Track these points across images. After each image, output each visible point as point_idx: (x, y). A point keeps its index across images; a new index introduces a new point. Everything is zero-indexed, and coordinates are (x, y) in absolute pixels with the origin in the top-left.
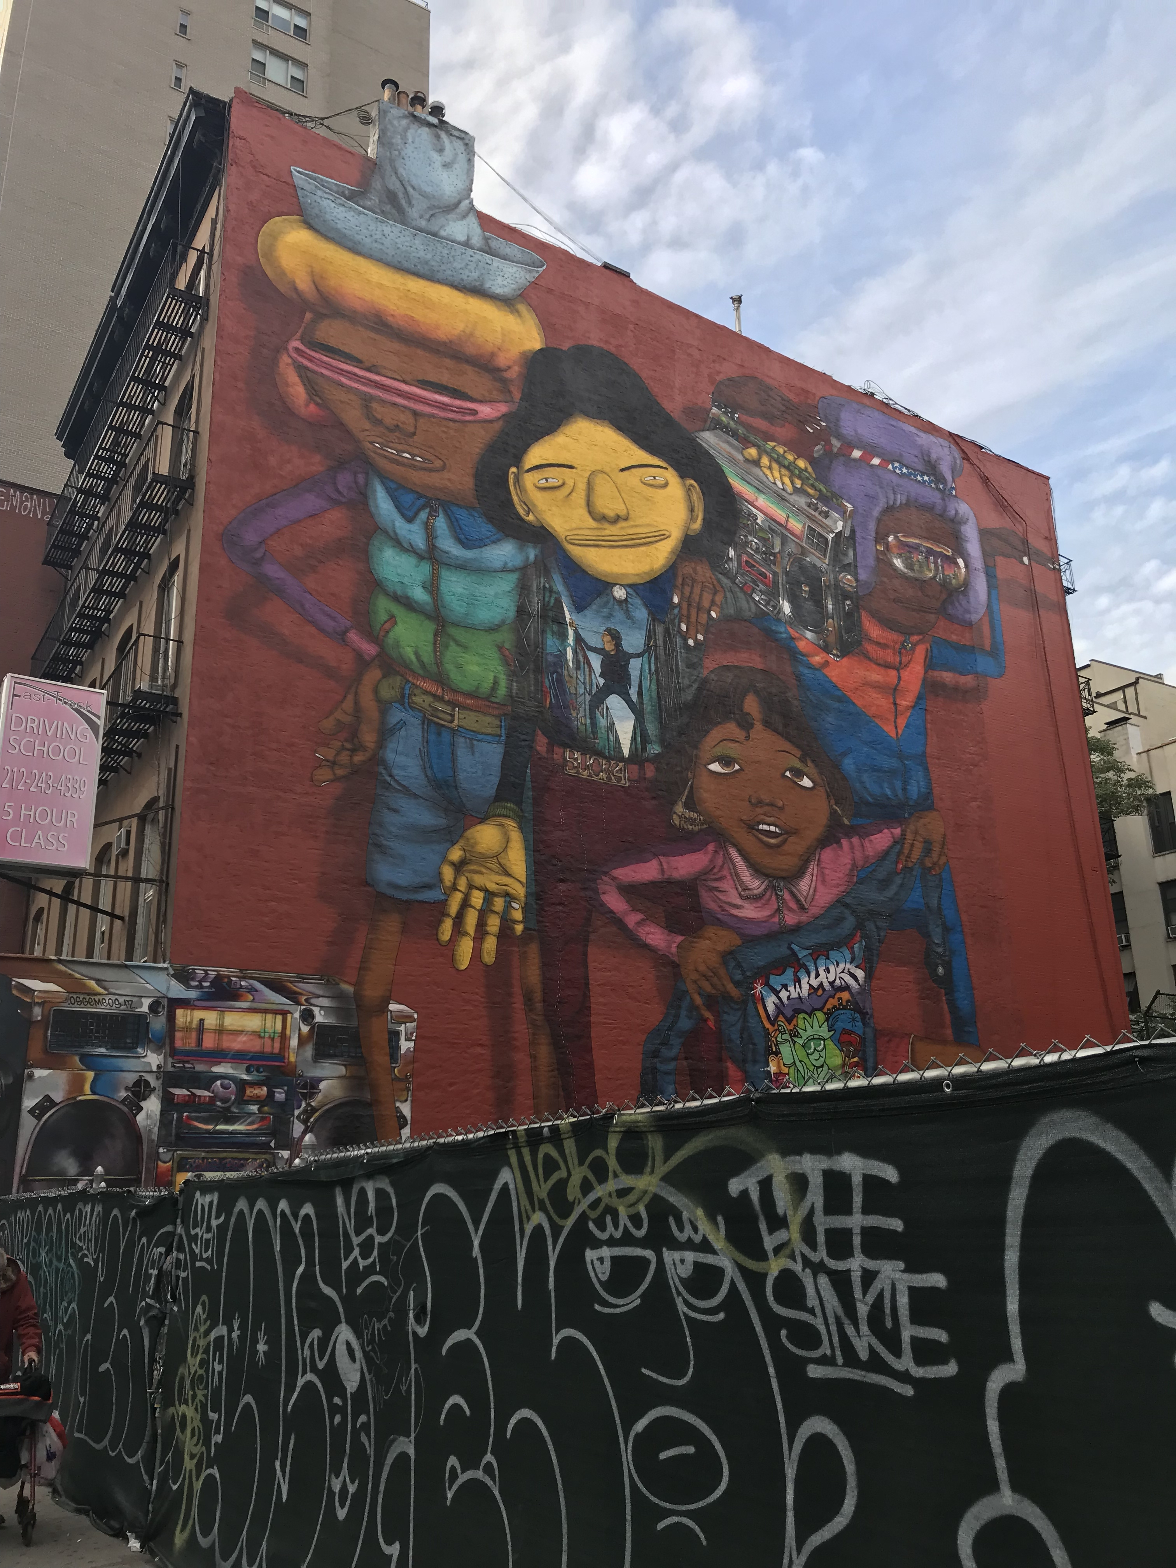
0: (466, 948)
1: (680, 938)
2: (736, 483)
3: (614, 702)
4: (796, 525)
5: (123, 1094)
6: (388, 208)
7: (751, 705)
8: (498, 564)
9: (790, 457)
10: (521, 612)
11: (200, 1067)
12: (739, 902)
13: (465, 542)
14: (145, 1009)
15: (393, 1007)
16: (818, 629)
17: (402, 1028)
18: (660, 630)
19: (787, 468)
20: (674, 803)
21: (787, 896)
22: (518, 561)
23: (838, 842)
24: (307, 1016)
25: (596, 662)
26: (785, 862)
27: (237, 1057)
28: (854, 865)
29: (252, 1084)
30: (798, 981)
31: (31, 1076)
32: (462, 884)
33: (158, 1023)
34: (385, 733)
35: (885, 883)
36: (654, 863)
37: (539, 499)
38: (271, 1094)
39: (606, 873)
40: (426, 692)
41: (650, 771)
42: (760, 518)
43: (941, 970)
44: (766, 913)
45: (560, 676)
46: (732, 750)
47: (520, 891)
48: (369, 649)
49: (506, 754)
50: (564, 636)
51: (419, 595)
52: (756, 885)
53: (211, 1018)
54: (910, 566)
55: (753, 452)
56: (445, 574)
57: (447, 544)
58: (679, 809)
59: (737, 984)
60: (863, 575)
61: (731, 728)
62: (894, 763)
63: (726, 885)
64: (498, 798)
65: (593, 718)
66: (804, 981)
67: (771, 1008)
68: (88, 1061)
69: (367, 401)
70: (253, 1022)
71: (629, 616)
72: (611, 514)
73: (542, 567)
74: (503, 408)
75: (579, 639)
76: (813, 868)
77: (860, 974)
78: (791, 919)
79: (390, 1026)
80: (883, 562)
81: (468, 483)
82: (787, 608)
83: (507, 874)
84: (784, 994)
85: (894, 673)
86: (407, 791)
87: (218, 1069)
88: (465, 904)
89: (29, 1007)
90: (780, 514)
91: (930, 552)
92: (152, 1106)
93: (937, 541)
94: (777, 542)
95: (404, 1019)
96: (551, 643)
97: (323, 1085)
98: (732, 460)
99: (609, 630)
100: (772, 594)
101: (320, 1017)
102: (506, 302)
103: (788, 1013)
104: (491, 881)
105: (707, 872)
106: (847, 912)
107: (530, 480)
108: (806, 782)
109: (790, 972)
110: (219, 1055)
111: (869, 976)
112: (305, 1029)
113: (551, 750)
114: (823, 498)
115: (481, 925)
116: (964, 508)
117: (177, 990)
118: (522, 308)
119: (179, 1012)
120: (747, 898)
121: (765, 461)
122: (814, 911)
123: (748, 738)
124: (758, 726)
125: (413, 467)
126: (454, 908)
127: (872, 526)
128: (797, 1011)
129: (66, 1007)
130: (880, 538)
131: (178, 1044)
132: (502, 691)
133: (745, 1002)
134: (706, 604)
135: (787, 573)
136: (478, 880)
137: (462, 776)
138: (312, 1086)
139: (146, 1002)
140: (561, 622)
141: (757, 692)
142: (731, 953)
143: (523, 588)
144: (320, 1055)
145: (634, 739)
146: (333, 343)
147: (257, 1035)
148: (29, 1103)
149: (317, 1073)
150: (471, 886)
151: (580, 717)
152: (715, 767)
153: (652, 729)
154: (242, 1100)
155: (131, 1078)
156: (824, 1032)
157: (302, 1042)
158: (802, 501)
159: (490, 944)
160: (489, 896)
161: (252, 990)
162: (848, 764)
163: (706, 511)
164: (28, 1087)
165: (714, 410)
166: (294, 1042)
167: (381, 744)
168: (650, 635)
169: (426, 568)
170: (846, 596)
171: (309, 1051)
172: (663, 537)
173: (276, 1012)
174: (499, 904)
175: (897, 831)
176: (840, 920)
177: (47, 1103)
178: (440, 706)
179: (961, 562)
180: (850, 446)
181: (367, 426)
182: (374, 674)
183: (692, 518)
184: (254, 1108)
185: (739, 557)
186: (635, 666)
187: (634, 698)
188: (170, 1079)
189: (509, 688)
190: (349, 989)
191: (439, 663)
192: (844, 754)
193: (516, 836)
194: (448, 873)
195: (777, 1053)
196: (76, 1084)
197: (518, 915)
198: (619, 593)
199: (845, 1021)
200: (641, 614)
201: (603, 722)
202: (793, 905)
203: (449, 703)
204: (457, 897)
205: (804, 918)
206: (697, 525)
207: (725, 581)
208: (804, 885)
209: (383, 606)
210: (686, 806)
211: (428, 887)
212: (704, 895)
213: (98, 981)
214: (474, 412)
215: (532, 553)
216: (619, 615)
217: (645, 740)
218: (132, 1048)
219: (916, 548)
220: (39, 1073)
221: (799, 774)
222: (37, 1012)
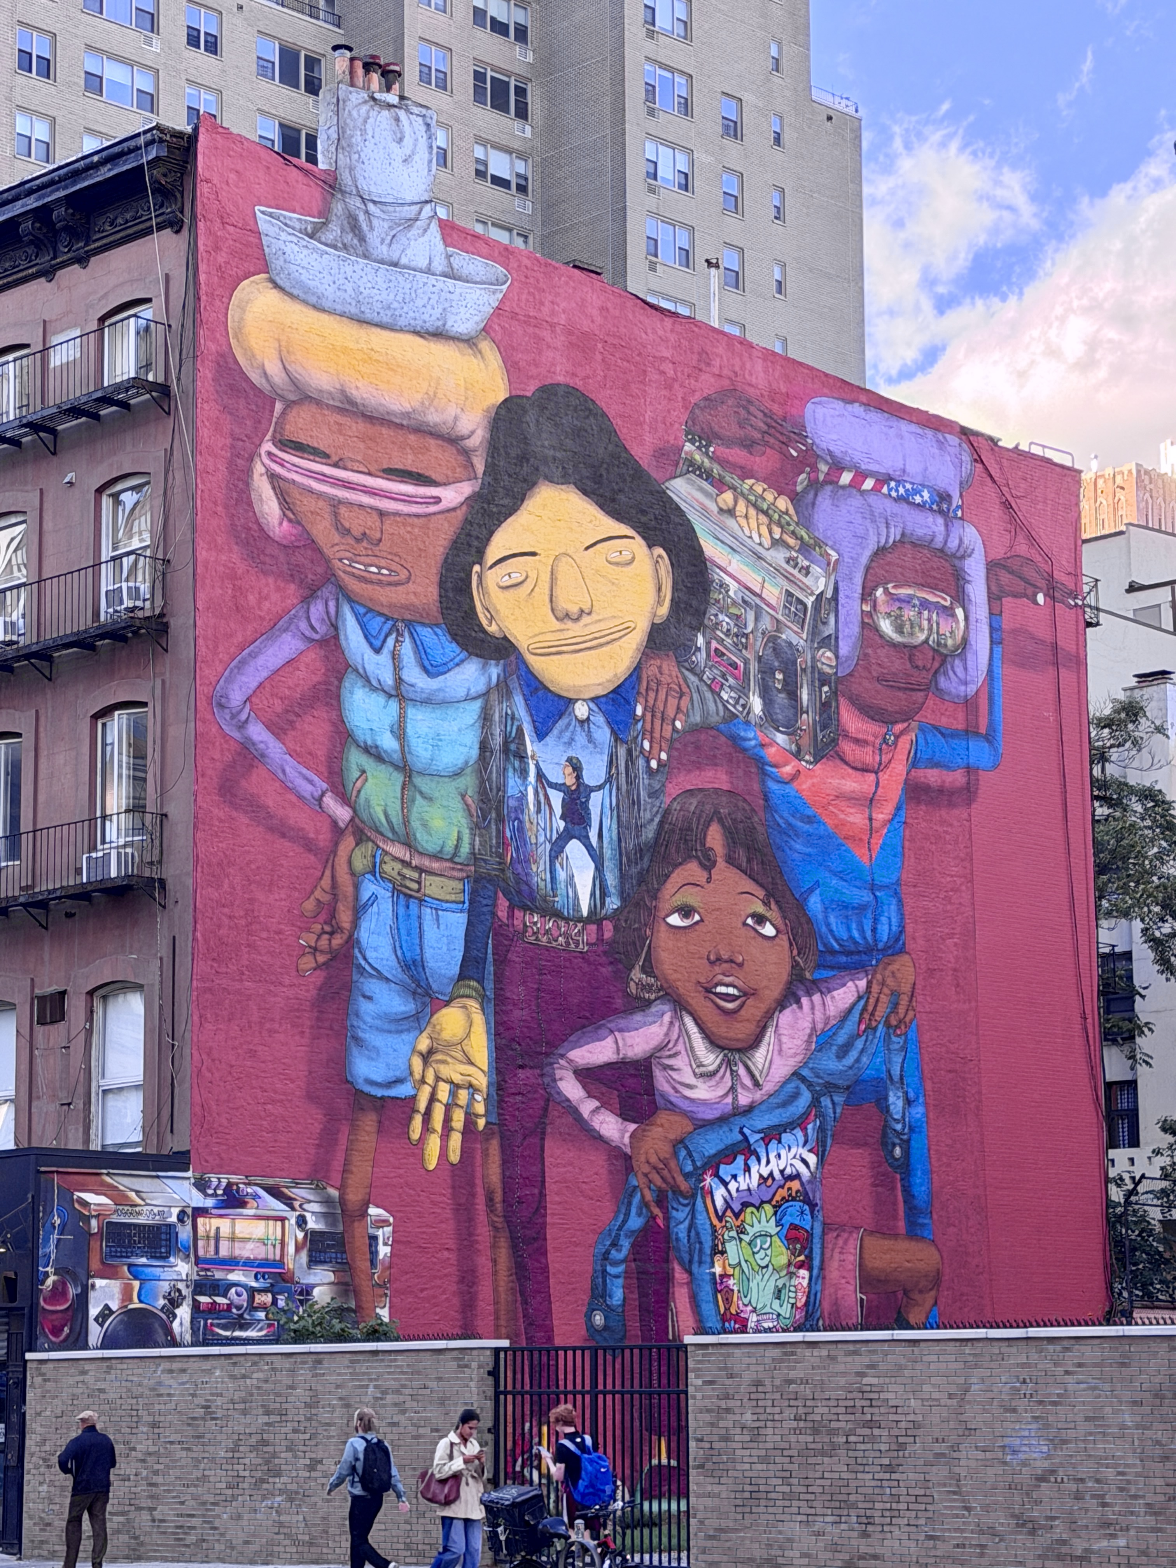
0: (433, 1145)
1: (633, 1127)
3: (574, 848)
4: (773, 593)
5: (162, 1302)
6: (349, 238)
7: (715, 838)
8: (461, 693)
9: (770, 496)
10: (484, 747)
11: (218, 1275)
12: (692, 1080)
13: (431, 670)
14: (174, 1219)
15: (373, 1211)
16: (790, 728)
17: (380, 1233)
18: (622, 752)
19: (765, 513)
20: (631, 968)
21: (742, 1071)
22: (480, 686)
23: (798, 1002)
24: (302, 1222)
25: (557, 798)
26: (741, 1030)
27: (248, 1263)
28: (814, 1029)
29: (260, 1291)
30: (747, 1169)
31: (93, 1286)
32: (430, 1078)
33: (184, 1233)
34: (359, 911)
35: (844, 1051)
36: (610, 1040)
37: (501, 601)
38: (275, 1302)
39: (562, 1056)
40: (395, 859)
41: (608, 926)
42: (733, 586)
43: (898, 1151)
44: (721, 1092)
45: (521, 822)
46: (690, 897)
47: (482, 1081)
48: (342, 814)
49: (470, 923)
50: (523, 773)
51: (388, 743)
52: (710, 1059)
53: (224, 1225)
55: (728, 497)
56: (411, 712)
57: (413, 675)
58: (636, 974)
59: (687, 1176)
60: (844, 650)
61: (692, 870)
62: (866, 897)
63: (679, 1062)
64: (463, 976)
65: (553, 871)
66: (754, 1169)
67: (720, 1203)
68: (135, 1272)
69: (336, 504)
70: (259, 1229)
71: (590, 740)
72: (574, 609)
73: (503, 689)
74: (466, 489)
75: (540, 775)
76: (770, 1035)
77: (812, 1159)
78: (744, 1099)
79: (370, 1231)
80: (869, 627)
81: (433, 592)
82: (757, 704)
83: (471, 1063)
84: (733, 1186)
85: (872, 777)
86: (380, 976)
87: (233, 1277)
88: (433, 1099)
89: (87, 1219)
90: (753, 579)
91: (925, 604)
92: (184, 1312)
93: (933, 587)
94: (751, 616)
95: (381, 1223)
96: (513, 784)
97: (316, 1292)
98: (704, 511)
99: (570, 760)
100: (743, 690)
101: (312, 1224)
102: (469, 342)
103: (737, 1207)
104: (454, 1071)
105: (662, 1047)
106: (803, 1087)
107: (493, 578)
108: (768, 930)
109: (740, 1159)
110: (232, 1263)
111: (821, 1161)
112: (300, 1235)
113: (511, 916)
114: (805, 548)
115: (447, 1119)
116: (971, 535)
117: (197, 1199)
118: (486, 346)
119: (200, 1221)
120: (702, 1075)
121: (741, 508)
122: (769, 1087)
123: (709, 880)
124: (721, 863)
125: (380, 583)
126: (422, 1105)
127: (858, 579)
128: (745, 1205)
129: (115, 1219)
130: (867, 594)
131: (201, 1253)
132: (465, 849)
133: (694, 1196)
134: (671, 712)
135: (760, 659)
136: (445, 1071)
137: (428, 953)
138: (307, 1291)
139: (175, 1211)
140: (522, 757)
141: (721, 821)
142: (682, 1141)
143: (486, 717)
144: (314, 1261)
145: (593, 894)
146: (303, 439)
147: (263, 1242)
148: (94, 1311)
149: (310, 1279)
150: (438, 1079)
151: (539, 871)
152: (675, 920)
153: (611, 879)
154: (252, 1308)
155: (165, 1287)
156: (772, 1228)
157: (298, 1249)
158: (779, 556)
159: (456, 1140)
160: (456, 1087)
161: (256, 1197)
162: (815, 903)
163: (675, 589)
164: (92, 1295)
165: (688, 447)
166: (291, 1249)
167: (356, 923)
168: (612, 762)
169: (394, 705)
170: (824, 680)
171: (304, 1256)
172: (629, 630)
173: (276, 1219)
174: (463, 1096)
175: (862, 984)
176: (796, 1095)
177: (106, 1312)
178: (408, 872)
179: (959, 612)
180: (838, 467)
181: (337, 538)
182: (349, 841)
183: (660, 602)
184: (262, 1315)
185: (708, 643)
186: (596, 802)
187: (594, 840)
188: (199, 1288)
189: (472, 845)
190: (334, 1193)
191: (406, 822)
192: (811, 890)
193: (479, 1019)
194: (417, 1063)
195: (723, 1252)
196: (127, 1294)
197: (480, 1108)
198: (581, 710)
199: (794, 1213)
200: (603, 734)
201: (562, 875)
202: (748, 1082)
203: (417, 868)
204: (426, 1090)
205: (758, 1095)
206: (664, 610)
207: (692, 678)
208: (760, 1056)
209: (355, 759)
210: (643, 970)
211: (399, 1081)
212: (658, 1073)
213: (137, 1192)
214: (438, 500)
215: (495, 671)
216: (581, 738)
217: (604, 894)
218: (165, 1258)
219: (908, 600)
220: (99, 1283)
221: (760, 919)
222: (94, 1223)
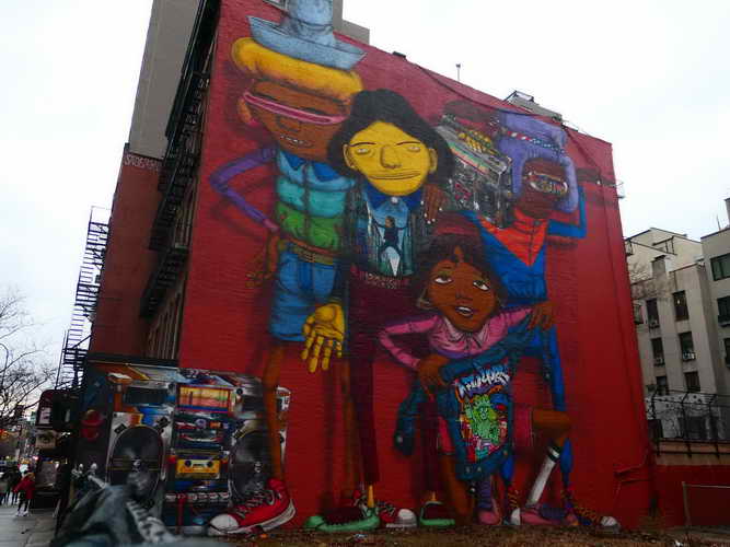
2: (454, 150)
3: (391, 251)
4: (483, 168)
5: (155, 424)
6: (292, 31)
7: (458, 251)
9: (481, 137)
11: (191, 413)
12: (448, 343)
13: (321, 178)
14: (167, 387)
17: (283, 398)
18: (414, 217)
19: (480, 142)
21: (472, 340)
23: (499, 315)
24: (240, 392)
25: (382, 232)
26: (471, 325)
27: (207, 409)
28: (506, 326)
29: (214, 421)
30: (476, 380)
31: (115, 415)
32: (314, 333)
33: (172, 393)
35: (522, 334)
36: (407, 325)
37: (357, 158)
38: (222, 426)
39: (383, 329)
40: (299, 246)
41: (406, 282)
42: (465, 165)
43: (548, 376)
44: (462, 348)
46: (448, 272)
47: (341, 337)
48: (274, 228)
50: (367, 220)
51: (299, 203)
52: (457, 335)
53: (196, 392)
54: (540, 187)
55: (462, 135)
56: (311, 193)
57: (313, 180)
58: (421, 300)
59: (446, 381)
60: (515, 190)
61: (448, 263)
62: (529, 279)
63: (443, 335)
64: (333, 294)
65: (380, 260)
66: (479, 379)
67: (462, 393)
68: (141, 410)
69: (279, 117)
70: (215, 394)
71: (399, 211)
72: (392, 164)
73: (357, 189)
74: (342, 119)
75: (374, 221)
76: (486, 327)
77: (507, 377)
78: (473, 351)
79: (278, 397)
80: (526, 185)
81: (325, 152)
82: (477, 206)
83: (336, 330)
84: (468, 386)
85: (529, 236)
86: (290, 292)
87: (198, 414)
88: (315, 343)
89: (116, 385)
90: (475, 164)
91: (550, 180)
92: (168, 430)
93: (553, 174)
94: (473, 175)
95: (285, 394)
96: (360, 223)
97: (246, 423)
98: (452, 139)
99: (389, 217)
100: (470, 199)
101: (245, 392)
102: (346, 71)
103: (470, 395)
104: (327, 332)
105: (432, 329)
106: (502, 349)
107: (353, 150)
108: (484, 287)
109: (472, 377)
110: (199, 408)
111: (511, 379)
112: (238, 397)
113: (358, 272)
114: (498, 157)
115: (322, 352)
116: (567, 159)
117: (181, 379)
118: (353, 73)
119: (182, 389)
120: (453, 342)
121: (468, 138)
122: (485, 348)
123: (456, 266)
124: (461, 261)
125: (299, 146)
126: (309, 344)
127: (521, 168)
128: (474, 394)
129: (132, 386)
130: (525, 173)
131: (181, 402)
132: (336, 245)
133: (449, 391)
134: (437, 205)
135: (477, 190)
136: (321, 332)
138: (241, 423)
139: (167, 384)
140: (367, 214)
141: (461, 246)
142: (442, 367)
143: (348, 199)
144: (245, 409)
145: (399, 267)
146: (263, 92)
147: (217, 399)
148: (114, 427)
149: (243, 417)
150: (317, 335)
151: (373, 257)
152: (439, 280)
153: (408, 264)
154: (209, 428)
155: (159, 417)
156: (488, 403)
157: (237, 403)
158: (486, 157)
159: (326, 362)
160: (326, 339)
161: (215, 379)
162: (506, 279)
163: (439, 161)
164: (115, 419)
165: (444, 117)
166: (233, 403)
168: (409, 219)
171: (240, 408)
172: (417, 174)
173: (225, 390)
174: (331, 342)
175: (529, 311)
176: (499, 351)
177: (122, 427)
178: (305, 252)
179: (565, 184)
180: (511, 132)
181: (277, 127)
182: (277, 238)
183: (432, 165)
184: (214, 432)
185: (454, 183)
187: (400, 248)
188: (176, 418)
189: (339, 244)
191: (307, 234)
192: (503, 274)
194: (307, 329)
195: (464, 413)
196: (135, 419)
197: (340, 348)
198: (395, 200)
199: (498, 399)
200: (405, 210)
201: (384, 259)
202: (474, 344)
203: (310, 251)
204: (311, 340)
205: (480, 350)
206: (435, 168)
208: (481, 336)
209: (282, 208)
210: (424, 298)
211: (297, 335)
213: (147, 375)
214: (328, 120)
215: (353, 183)
216: (395, 210)
217: (404, 266)
218: (160, 404)
219: (543, 178)
220: (119, 414)
221: (481, 283)
222: (119, 388)
